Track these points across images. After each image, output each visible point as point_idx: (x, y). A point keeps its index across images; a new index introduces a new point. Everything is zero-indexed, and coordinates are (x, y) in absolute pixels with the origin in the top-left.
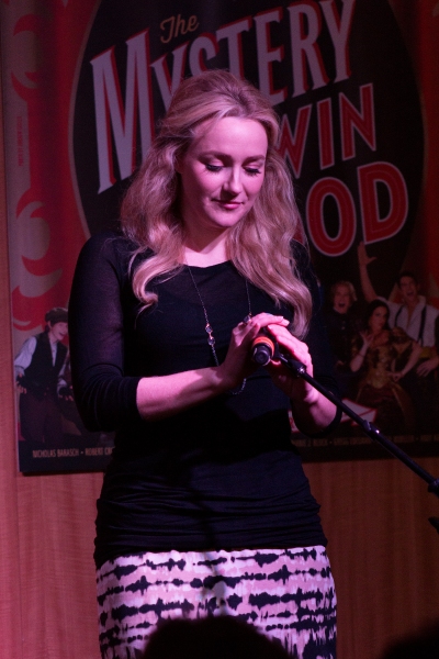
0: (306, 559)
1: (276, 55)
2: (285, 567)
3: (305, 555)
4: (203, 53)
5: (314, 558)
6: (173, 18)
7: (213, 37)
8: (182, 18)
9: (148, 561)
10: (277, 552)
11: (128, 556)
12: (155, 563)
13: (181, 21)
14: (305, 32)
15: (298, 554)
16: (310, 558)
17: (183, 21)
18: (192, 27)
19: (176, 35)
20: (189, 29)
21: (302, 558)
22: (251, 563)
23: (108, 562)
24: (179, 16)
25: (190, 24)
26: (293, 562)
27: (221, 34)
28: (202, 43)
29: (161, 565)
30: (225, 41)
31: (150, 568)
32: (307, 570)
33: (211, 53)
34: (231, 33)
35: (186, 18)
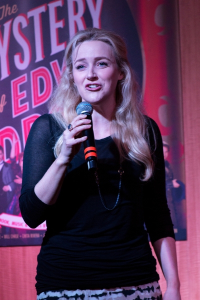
0: (149, 292)
1: (60, 24)
2: (138, 297)
3: (148, 289)
4: (20, 25)
5: (153, 291)
6: (4, 7)
7: (25, 16)
8: (9, 6)
9: (65, 295)
10: (134, 289)
11: (55, 292)
12: (69, 295)
13: (8, 8)
14: (76, 11)
15: (145, 290)
16: (151, 291)
17: (9, 8)
18: (14, 11)
19: (6, 15)
20: (13, 12)
21: (147, 291)
22: (120, 295)
23: (43, 293)
24: (7, 5)
25: (13, 10)
26: (142, 294)
27: (30, 14)
28: (20, 19)
29: (72, 297)
30: (32, 18)
31: (66, 299)
32: (150, 297)
33: (25, 25)
34: (36, 13)
35: (11, 6)
